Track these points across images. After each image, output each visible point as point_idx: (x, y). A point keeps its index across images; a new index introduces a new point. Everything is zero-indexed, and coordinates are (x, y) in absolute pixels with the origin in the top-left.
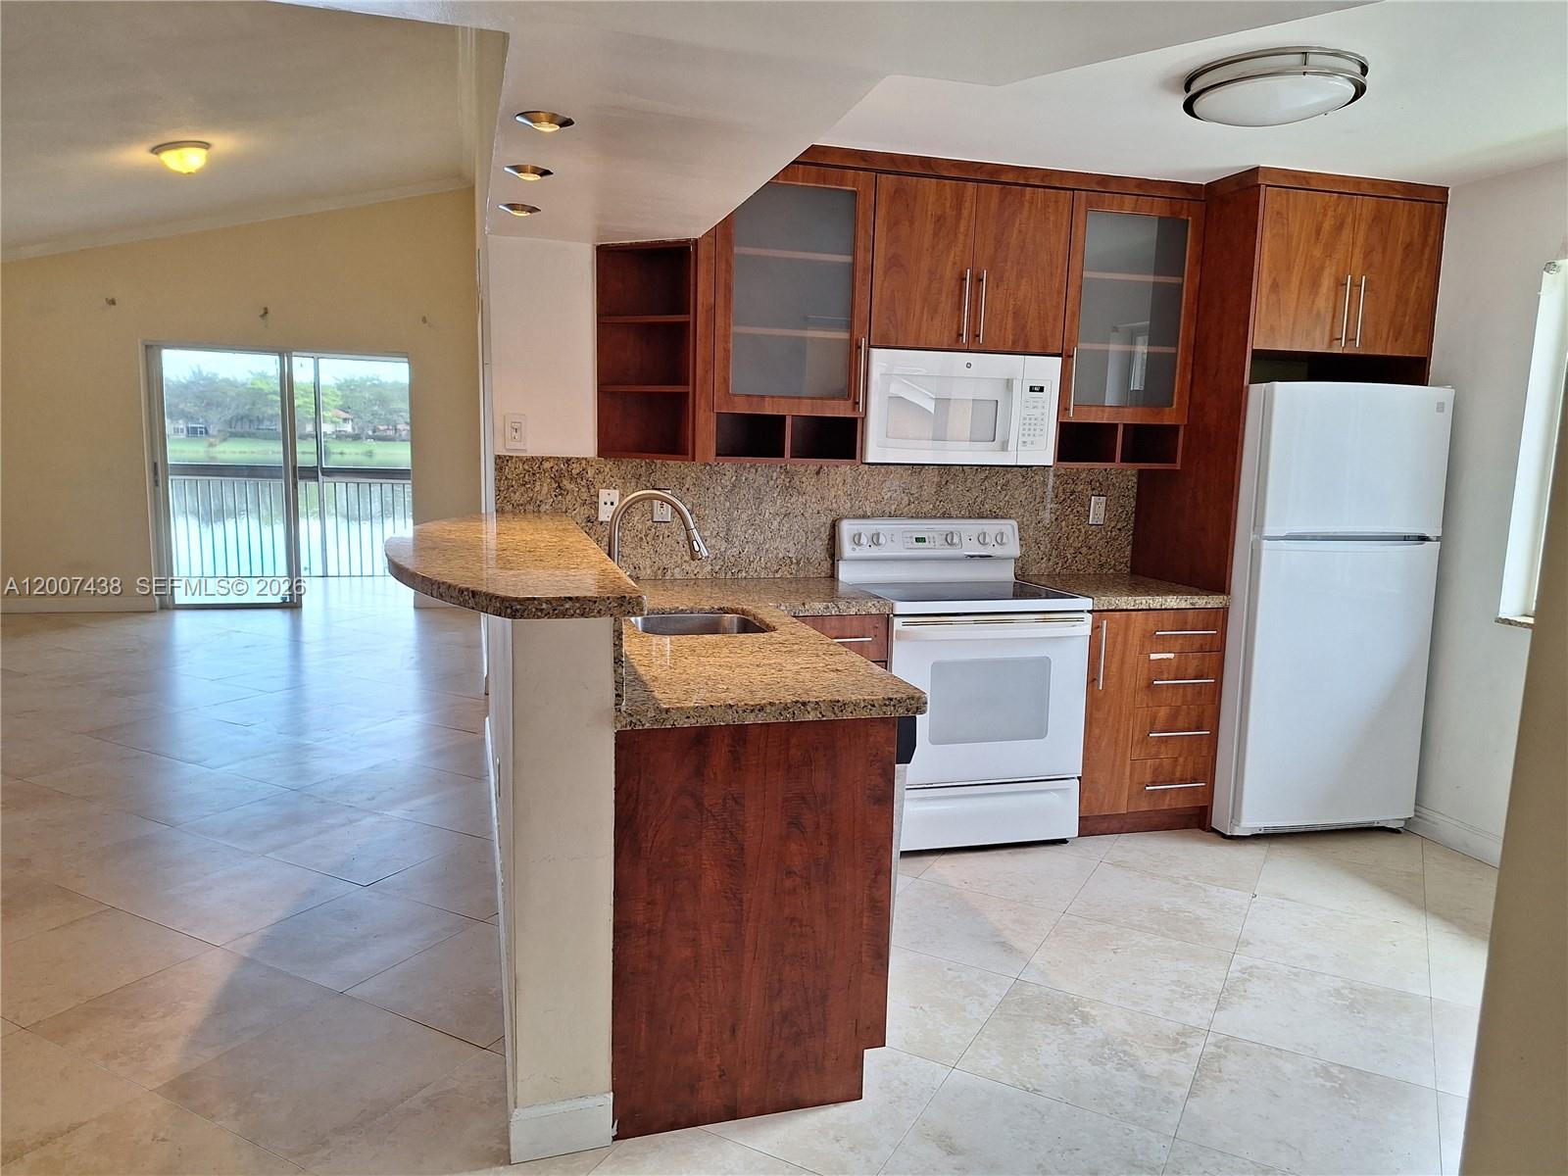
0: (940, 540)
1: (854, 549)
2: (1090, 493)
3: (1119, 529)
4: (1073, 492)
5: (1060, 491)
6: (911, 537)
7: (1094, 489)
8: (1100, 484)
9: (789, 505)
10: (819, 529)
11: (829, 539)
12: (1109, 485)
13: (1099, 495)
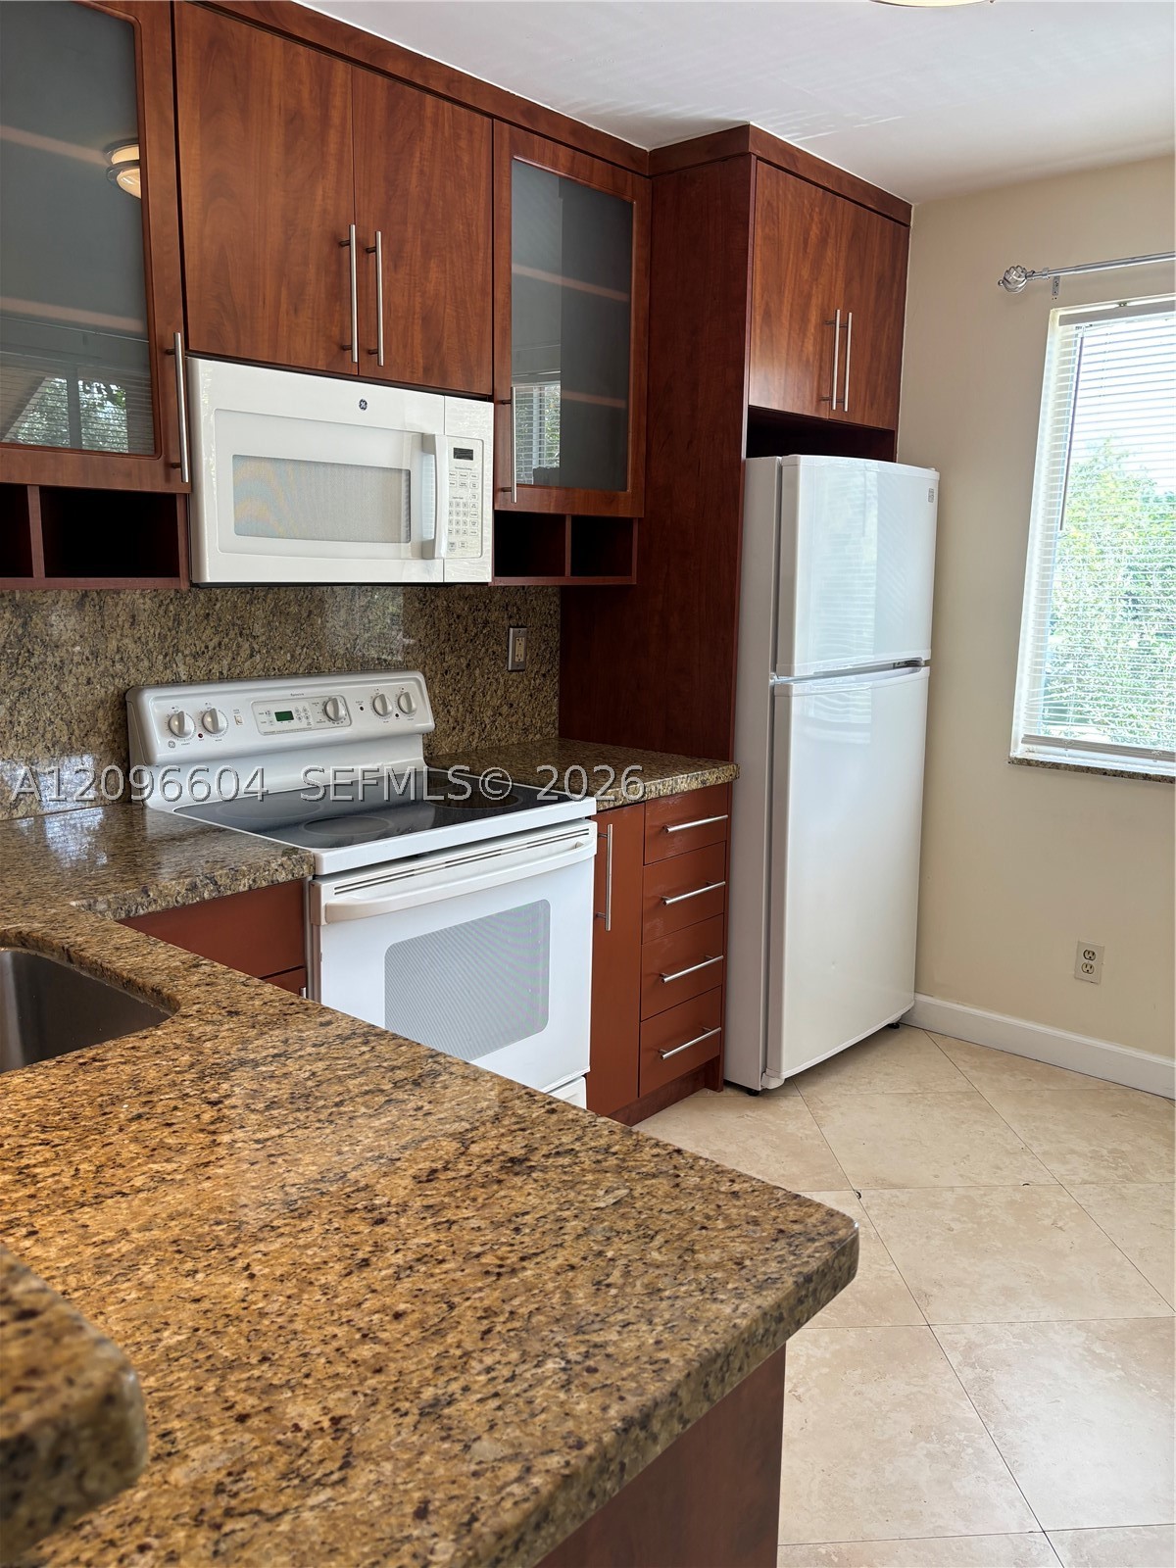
0: (316, 714)
1: (172, 745)
2: (506, 622)
3: (544, 675)
4: (486, 623)
5: (470, 621)
6: (268, 713)
7: (510, 617)
8: (519, 609)
9: (27, 672)
10: (93, 713)
11: (116, 731)
12: (528, 610)
13: (518, 627)
